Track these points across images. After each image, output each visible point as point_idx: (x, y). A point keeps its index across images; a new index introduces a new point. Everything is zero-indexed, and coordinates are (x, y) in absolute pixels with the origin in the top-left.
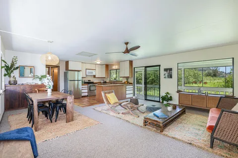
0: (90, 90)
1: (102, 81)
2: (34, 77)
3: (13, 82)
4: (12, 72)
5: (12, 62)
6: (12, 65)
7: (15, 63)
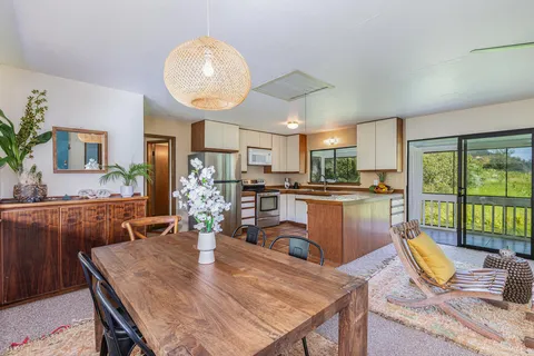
0: (259, 210)
1: (287, 184)
2: (107, 171)
3: (29, 193)
4: (27, 150)
5: (29, 112)
6: (29, 123)
7: (38, 116)
